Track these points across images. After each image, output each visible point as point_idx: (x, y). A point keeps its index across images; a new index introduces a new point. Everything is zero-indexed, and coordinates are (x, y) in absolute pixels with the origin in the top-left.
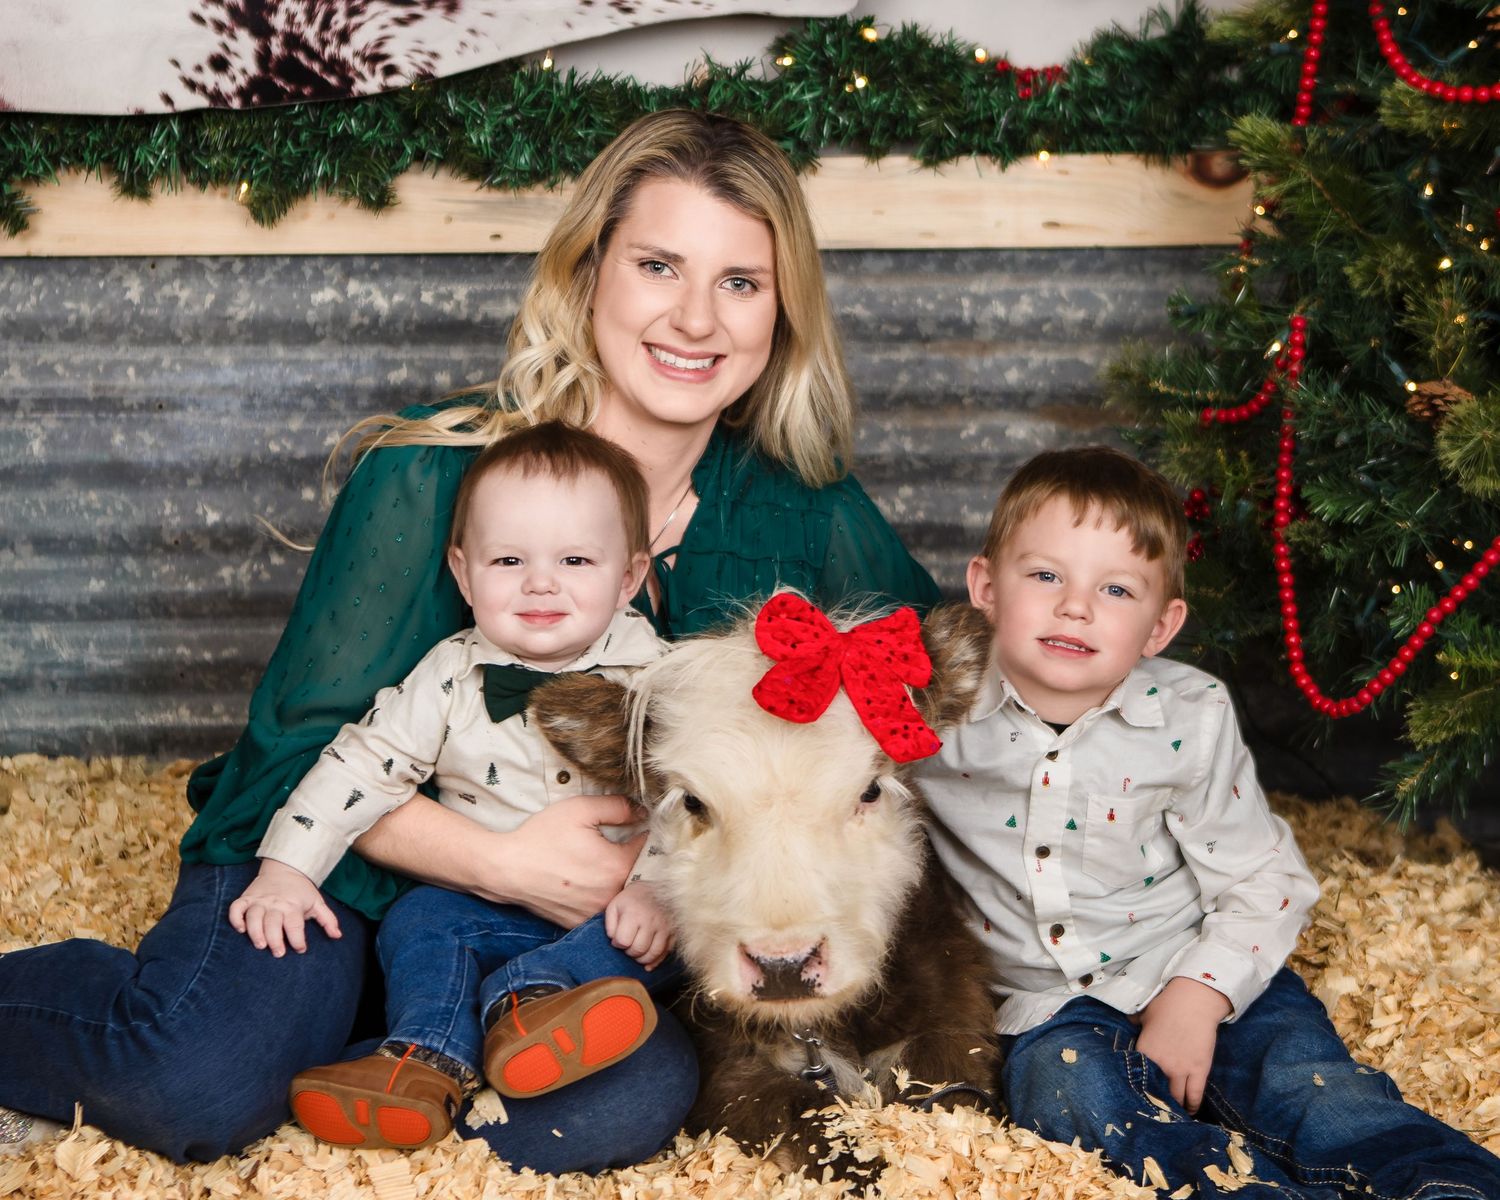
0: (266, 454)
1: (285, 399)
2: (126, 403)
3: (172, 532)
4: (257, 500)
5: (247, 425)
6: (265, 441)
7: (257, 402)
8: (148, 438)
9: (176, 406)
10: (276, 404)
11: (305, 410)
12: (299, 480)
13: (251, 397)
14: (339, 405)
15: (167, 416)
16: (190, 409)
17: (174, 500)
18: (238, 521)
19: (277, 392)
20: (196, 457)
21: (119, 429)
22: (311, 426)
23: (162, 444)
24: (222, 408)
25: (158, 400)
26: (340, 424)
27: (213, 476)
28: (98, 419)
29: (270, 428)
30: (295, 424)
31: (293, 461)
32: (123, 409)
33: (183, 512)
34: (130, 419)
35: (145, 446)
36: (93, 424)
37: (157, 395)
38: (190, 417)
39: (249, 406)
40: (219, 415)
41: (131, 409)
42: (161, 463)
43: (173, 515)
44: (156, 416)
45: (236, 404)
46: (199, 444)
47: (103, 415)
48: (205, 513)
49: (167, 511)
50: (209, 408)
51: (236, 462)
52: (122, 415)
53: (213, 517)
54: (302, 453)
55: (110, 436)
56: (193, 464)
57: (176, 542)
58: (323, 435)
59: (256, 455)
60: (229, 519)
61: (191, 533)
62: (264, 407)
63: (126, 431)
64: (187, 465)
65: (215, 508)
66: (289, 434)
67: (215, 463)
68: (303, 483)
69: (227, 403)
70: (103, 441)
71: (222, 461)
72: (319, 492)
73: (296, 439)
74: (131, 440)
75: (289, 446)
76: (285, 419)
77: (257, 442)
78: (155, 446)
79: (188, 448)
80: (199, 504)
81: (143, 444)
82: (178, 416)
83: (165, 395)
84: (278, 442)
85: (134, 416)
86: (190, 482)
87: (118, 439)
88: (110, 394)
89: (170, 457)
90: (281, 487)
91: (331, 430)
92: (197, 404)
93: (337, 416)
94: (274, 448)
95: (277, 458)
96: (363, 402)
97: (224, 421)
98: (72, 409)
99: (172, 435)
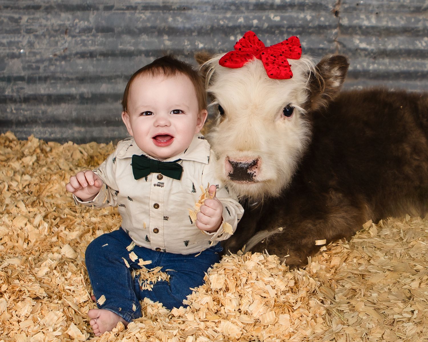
0: (219, 24)
1: (225, 6)
2: (173, 7)
3: (188, 51)
4: (215, 40)
5: (213, 15)
6: (219, 20)
7: (216, 7)
8: (180, 19)
9: (189, 9)
10: (222, 8)
11: (231, 10)
12: (229, 34)
13: (214, 6)
14: (243, 9)
15: (186, 12)
16: (194, 9)
17: (188, 40)
18: (209, 47)
19: (223, 4)
20: (196, 25)
21: (170, 16)
22: (234, 15)
23: (185, 21)
24: (204, 9)
25: (183, 6)
26: (243, 15)
27: (201, 32)
28: (164, 13)
29: (220, 16)
30: (228, 15)
31: (228, 27)
32: (172, 10)
33: (191, 44)
34: (174, 13)
35: (179, 22)
36: (162, 14)
37: (183, 5)
38: (193, 13)
39: (213, 9)
40: (203, 12)
41: (174, 10)
42: (184, 28)
43: (188, 45)
44: (183, 12)
45: (209, 8)
46: (197, 21)
47: (165, 11)
48: (198, 44)
49: (186, 44)
50: (200, 9)
51: (209, 27)
52: (171, 11)
53: (201, 46)
54: (231, 24)
55: (167, 19)
56: (195, 28)
57: (189, 54)
58: (238, 18)
59: (216, 25)
60: (206, 46)
61: (193, 51)
62: (218, 9)
63: (172, 17)
64: (193, 28)
65: (202, 43)
66: (226, 18)
67: (202, 28)
68: (231, 34)
69: (206, 8)
70: (165, 20)
71: (204, 27)
72: (236, 38)
73: (229, 19)
74: (174, 20)
75: (226, 22)
76: (225, 13)
77: (216, 21)
78: (182, 22)
79: (193, 22)
80: (196, 41)
81: (178, 21)
82: (190, 12)
83: (185, 5)
84: (223, 21)
85: (175, 12)
86: (194, 34)
87: (170, 19)
88: (168, 4)
89: (187, 26)
90: (223, 36)
91: (241, 16)
92: (196, 8)
93: (242, 12)
94: (222, 23)
95: (222, 26)
96: (251, 7)
97: (205, 14)
98: (155, 10)
99: (188, 18)
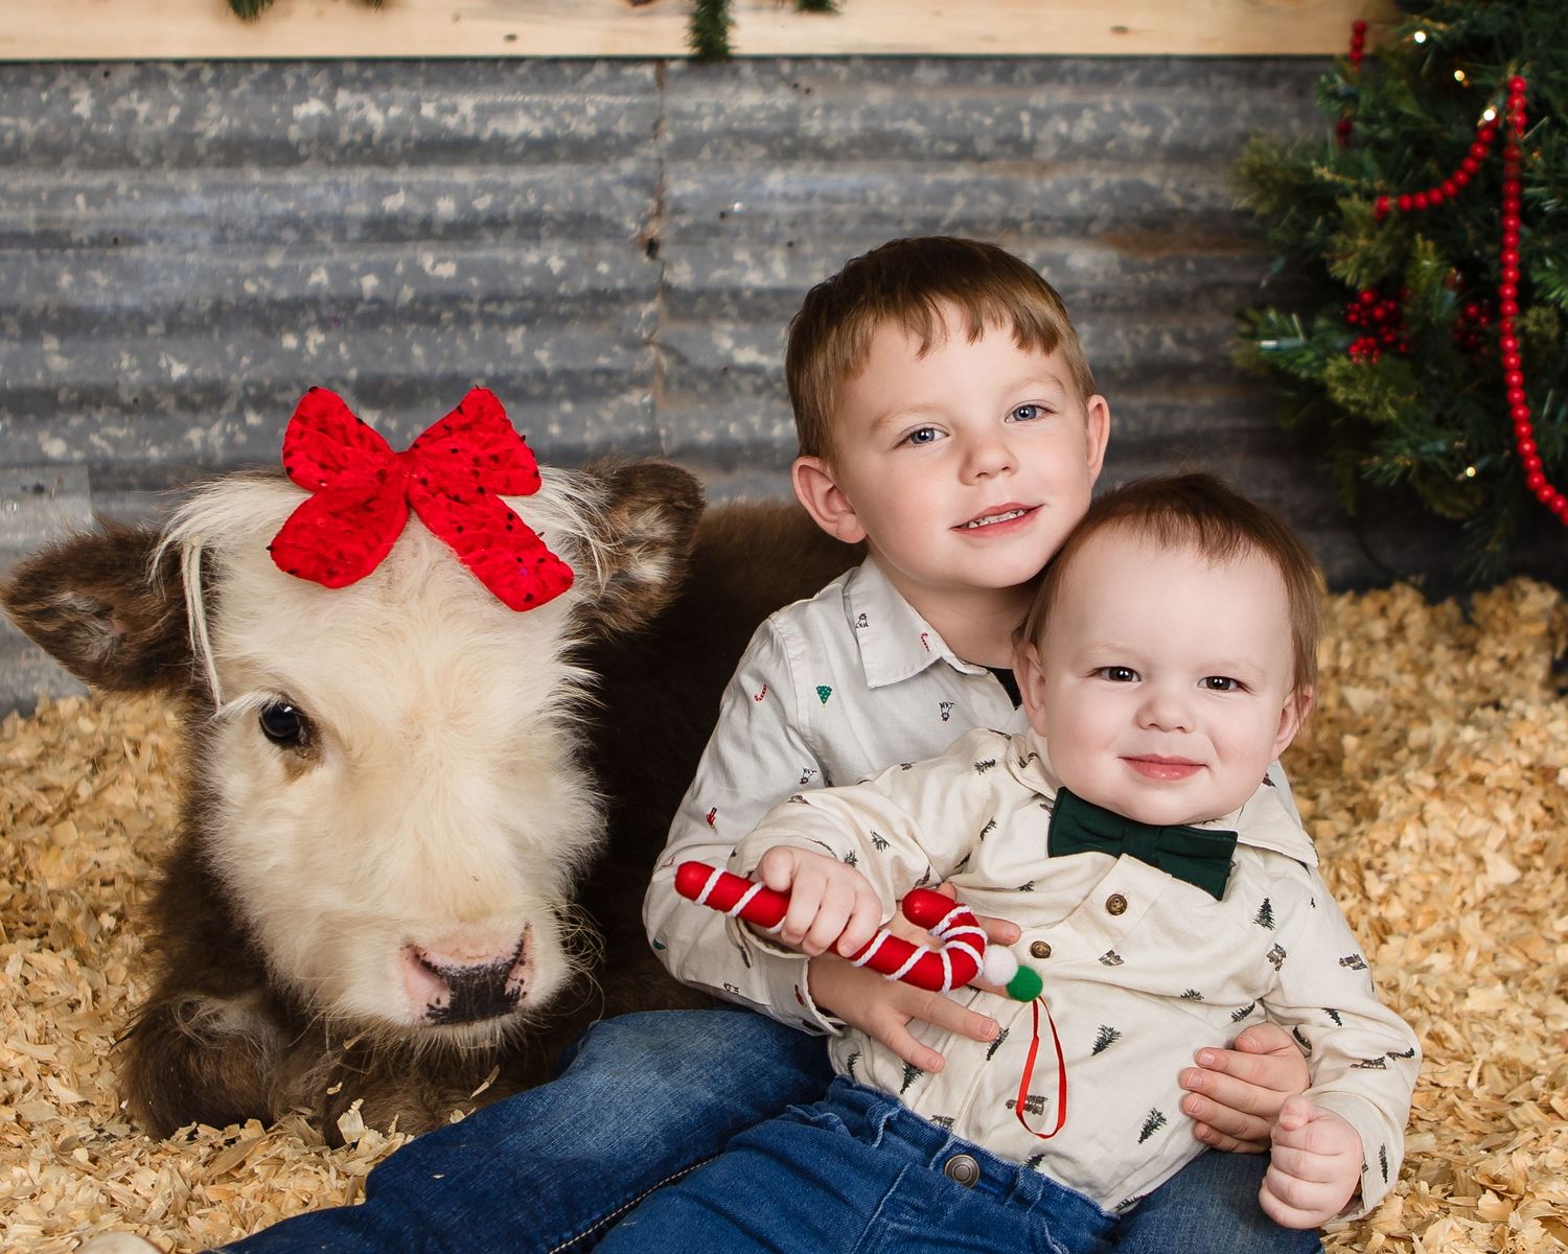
0: (241, 295)
1: (263, 230)
2: (76, 237)
3: (131, 390)
4: (230, 349)
5: (217, 262)
6: (240, 280)
7: (230, 234)
8: (100, 278)
9: (134, 240)
10: (252, 237)
11: (285, 243)
12: (279, 326)
13: (223, 229)
14: (326, 238)
15: (123, 252)
16: (151, 244)
17: (133, 352)
18: (209, 375)
19: (254, 221)
20: (158, 300)
21: (66, 268)
22: (294, 262)
23: (118, 285)
24: (189, 242)
25: (112, 233)
26: (326, 259)
27: (178, 323)
28: (41, 258)
29: (245, 265)
30: (275, 260)
31: (273, 303)
32: (71, 245)
33: (143, 366)
34: (78, 257)
35: (100, 289)
36: (35, 263)
37: (111, 227)
38: (150, 254)
39: (220, 240)
40: (184, 251)
41: (80, 245)
42: (118, 308)
43: (132, 369)
44: (110, 253)
45: (205, 239)
46: (161, 285)
47: (46, 251)
48: (169, 366)
49: (125, 364)
50: (173, 242)
51: (206, 304)
52: (70, 252)
53: (179, 371)
54: (283, 293)
55: (55, 277)
56: (156, 309)
57: (136, 400)
58: (308, 273)
59: (230, 298)
60: (198, 372)
61: (153, 388)
62: (238, 240)
63: (74, 272)
64: (147, 309)
65: (181, 361)
66: (265, 271)
67: (180, 307)
68: (284, 328)
69: (194, 236)
70: (48, 283)
71: (189, 305)
72: (303, 340)
73: (278, 276)
74: (81, 282)
75: (268, 285)
76: (263, 253)
77: (229, 282)
78: (109, 288)
79: (148, 289)
80: (162, 355)
81: (95, 286)
82: (135, 253)
83: (120, 227)
84: (255, 281)
85: (85, 252)
86: (152, 330)
87: (66, 280)
88: (55, 227)
89: (128, 301)
90: (258, 334)
91: (317, 266)
92: (159, 239)
93: (323, 250)
94: (250, 288)
95: (254, 300)
96: (354, 233)
97: (191, 258)
98: (10, 246)
99: (130, 274)
